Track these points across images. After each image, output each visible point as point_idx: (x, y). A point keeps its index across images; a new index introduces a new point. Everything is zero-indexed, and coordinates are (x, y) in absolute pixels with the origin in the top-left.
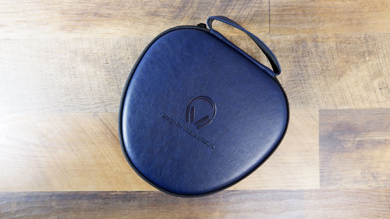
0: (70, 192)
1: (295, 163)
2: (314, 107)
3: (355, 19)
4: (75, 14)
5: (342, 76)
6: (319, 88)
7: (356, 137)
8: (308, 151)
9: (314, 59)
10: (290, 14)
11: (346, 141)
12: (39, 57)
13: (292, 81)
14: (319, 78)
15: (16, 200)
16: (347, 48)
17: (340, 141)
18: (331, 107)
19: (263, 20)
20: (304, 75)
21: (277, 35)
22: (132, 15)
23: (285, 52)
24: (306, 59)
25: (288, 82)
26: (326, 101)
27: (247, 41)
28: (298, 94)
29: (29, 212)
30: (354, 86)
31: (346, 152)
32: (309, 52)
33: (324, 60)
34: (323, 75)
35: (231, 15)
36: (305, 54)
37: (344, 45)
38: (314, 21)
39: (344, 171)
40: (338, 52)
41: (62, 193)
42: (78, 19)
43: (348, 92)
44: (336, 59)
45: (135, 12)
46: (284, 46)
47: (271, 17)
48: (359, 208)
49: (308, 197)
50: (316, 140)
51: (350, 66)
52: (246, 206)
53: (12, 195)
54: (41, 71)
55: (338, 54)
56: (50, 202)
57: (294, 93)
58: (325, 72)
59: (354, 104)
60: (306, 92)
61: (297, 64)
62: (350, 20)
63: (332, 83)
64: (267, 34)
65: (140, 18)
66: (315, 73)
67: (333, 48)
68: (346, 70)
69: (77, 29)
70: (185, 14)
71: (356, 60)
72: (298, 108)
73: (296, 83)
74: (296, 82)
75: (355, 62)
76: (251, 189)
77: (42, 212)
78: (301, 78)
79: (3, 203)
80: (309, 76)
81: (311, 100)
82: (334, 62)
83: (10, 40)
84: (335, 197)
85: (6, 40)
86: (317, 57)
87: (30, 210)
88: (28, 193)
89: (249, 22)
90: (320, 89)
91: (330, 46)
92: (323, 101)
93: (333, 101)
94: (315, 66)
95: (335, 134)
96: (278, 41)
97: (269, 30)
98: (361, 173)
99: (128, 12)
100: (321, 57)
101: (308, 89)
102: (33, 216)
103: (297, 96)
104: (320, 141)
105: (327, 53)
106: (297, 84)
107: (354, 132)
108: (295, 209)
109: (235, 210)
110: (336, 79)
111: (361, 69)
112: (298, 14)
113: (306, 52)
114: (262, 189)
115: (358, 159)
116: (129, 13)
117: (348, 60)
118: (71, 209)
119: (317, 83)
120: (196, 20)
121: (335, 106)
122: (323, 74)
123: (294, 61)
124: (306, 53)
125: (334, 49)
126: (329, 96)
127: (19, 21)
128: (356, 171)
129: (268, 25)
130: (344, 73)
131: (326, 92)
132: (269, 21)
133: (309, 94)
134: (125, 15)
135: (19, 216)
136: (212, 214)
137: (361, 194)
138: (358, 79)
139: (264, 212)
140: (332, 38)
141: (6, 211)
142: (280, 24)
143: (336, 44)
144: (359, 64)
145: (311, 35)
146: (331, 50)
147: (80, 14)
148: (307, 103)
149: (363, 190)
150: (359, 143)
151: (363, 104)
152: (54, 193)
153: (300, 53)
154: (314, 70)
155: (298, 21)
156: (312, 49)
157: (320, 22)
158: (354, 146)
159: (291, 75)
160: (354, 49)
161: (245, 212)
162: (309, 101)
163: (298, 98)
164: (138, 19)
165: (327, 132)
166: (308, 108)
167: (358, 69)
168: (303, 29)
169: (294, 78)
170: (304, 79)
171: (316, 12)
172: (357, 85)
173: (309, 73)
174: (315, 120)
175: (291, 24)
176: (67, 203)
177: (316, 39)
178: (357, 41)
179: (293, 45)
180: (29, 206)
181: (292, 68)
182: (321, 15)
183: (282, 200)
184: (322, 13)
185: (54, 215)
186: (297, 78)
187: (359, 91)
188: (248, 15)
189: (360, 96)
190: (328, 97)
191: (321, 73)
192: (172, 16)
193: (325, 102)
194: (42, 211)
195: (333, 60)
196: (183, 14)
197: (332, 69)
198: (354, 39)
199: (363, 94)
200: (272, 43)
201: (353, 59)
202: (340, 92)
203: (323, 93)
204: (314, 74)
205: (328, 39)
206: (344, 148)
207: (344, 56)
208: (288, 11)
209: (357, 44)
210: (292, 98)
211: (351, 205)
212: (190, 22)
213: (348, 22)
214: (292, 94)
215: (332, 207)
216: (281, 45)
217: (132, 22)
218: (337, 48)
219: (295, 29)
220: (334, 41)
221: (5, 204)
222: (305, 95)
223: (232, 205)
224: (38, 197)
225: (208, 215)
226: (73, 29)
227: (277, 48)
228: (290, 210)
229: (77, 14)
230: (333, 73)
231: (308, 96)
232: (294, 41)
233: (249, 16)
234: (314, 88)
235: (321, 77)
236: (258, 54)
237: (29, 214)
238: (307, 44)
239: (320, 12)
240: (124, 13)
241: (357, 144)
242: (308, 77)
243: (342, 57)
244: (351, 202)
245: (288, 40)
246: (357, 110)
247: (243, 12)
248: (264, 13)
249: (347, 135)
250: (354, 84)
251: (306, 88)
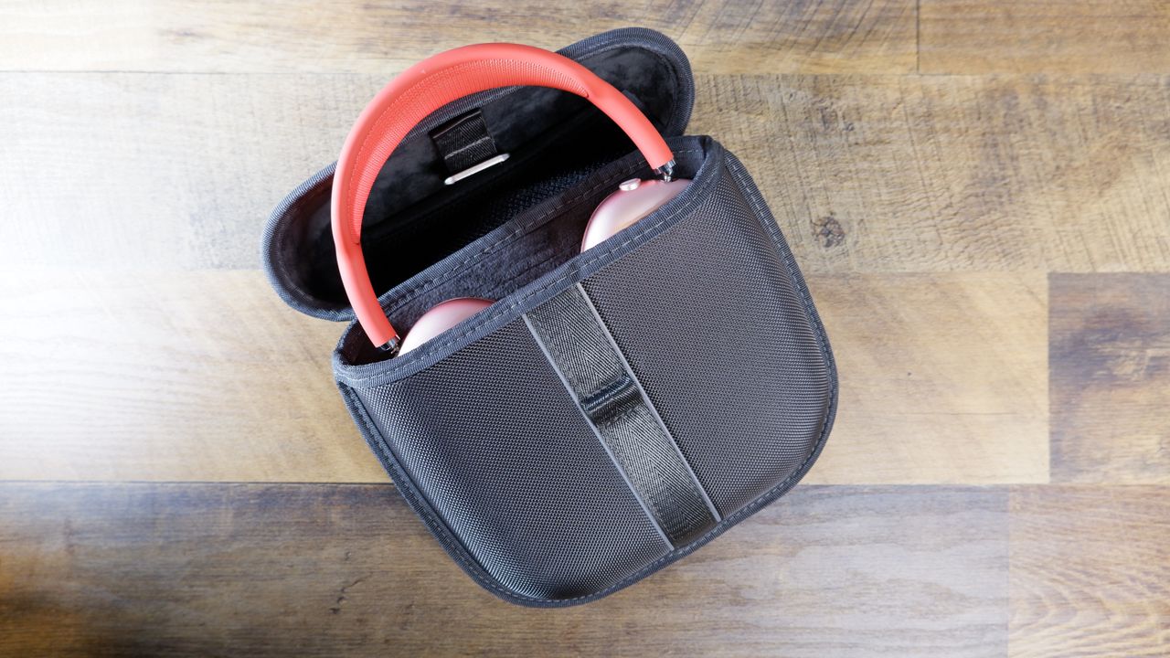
0: (380, 484)
1: (986, 414)
2: (1036, 267)
3: (1144, 36)
4: (398, 10)
5: (1109, 187)
6: (1050, 216)
7: (1147, 348)
8: (1018, 384)
9: (1034, 139)
10: (973, 20)
11: (1119, 356)
12: (301, 120)
13: (977, 196)
14: (1050, 189)
15: (232, 503)
16: (1124, 111)
17: (1104, 359)
18: (1080, 267)
19: (900, 32)
20: (1007, 181)
21: (938, 75)
22: (552, 13)
23: (958, 120)
24: (1014, 138)
25: (966, 198)
26: (1068, 249)
27: (858, 89)
28: (993, 232)
29: (267, 538)
30: (1143, 211)
31: (1120, 386)
32: (1021, 121)
33: (1062, 142)
34: (1060, 181)
35: (815, 18)
36: (1011, 127)
37: (1113, 104)
38: (1036, 38)
39: (1113, 436)
40: (1098, 121)
41: (360, 488)
42: (409, 21)
43: (1126, 228)
44: (1093, 139)
45: (561, 6)
46: (957, 104)
47: (922, 27)
48: (1155, 537)
49: (1018, 507)
50: (1043, 354)
51: (1129, 158)
52: (854, 526)
53: (222, 490)
54: (306, 160)
55: (1098, 127)
56: (325, 509)
57: (983, 228)
58: (1063, 175)
59: (1141, 260)
60: (1014, 226)
61: (991, 153)
62: (1130, 37)
63: (1083, 203)
64: (911, 70)
65: (574, 24)
66: (1038, 176)
67: (1086, 112)
68: (1119, 170)
69: (404, 50)
70: (694, 15)
71: (1147, 144)
72: (992, 268)
73: (986, 203)
74: (988, 200)
75: (1143, 149)
76: (867, 483)
77: (303, 538)
78: (1001, 190)
79: (197, 511)
80: (1022, 185)
81: (1028, 247)
82: (1088, 147)
83: (223, 73)
84: (1091, 506)
85: (211, 74)
86: (1043, 134)
87: (271, 531)
88: (265, 485)
89: (863, 38)
90: (1052, 218)
91: (1077, 105)
92: (1059, 251)
93: (1085, 252)
94: (1038, 157)
95: (1092, 338)
96: (939, 90)
97: (915, 59)
98: (1160, 443)
99: (542, 5)
100: (1055, 134)
101: (1019, 219)
102: (277, 548)
103: (991, 237)
104: (1051, 357)
105: (1068, 124)
106: (990, 205)
107: (1141, 333)
108: (983, 539)
109: (823, 539)
110: (1093, 193)
111: (1159, 168)
112: (994, 19)
113: (1015, 121)
114: (898, 482)
115: (1151, 405)
116: (543, 9)
117: (1124, 143)
118: (383, 529)
119: (1043, 203)
120: (723, 29)
121: (1092, 263)
122: (1060, 178)
123: (983, 143)
124: (1013, 124)
125: (1088, 115)
126: (1076, 237)
127: (249, 25)
128: (1145, 437)
129: (912, 47)
130: (1115, 178)
131: (1068, 227)
132: (918, 36)
133: (1021, 230)
134: (536, 15)
135: (242, 546)
136: (761, 548)
137: (1159, 498)
138: (1152, 194)
139: (902, 545)
140: (1083, 85)
141: (205, 534)
142: (945, 44)
143: (1094, 101)
144: (1154, 155)
145: (1027, 75)
146: (1080, 115)
147: (412, 10)
148: (1017, 255)
149: (1164, 488)
150: (1152, 364)
151: (1165, 259)
152: (336, 487)
153: (998, 122)
154: (1035, 168)
155: (992, 38)
156: (1031, 113)
157: (1050, 42)
158: (1142, 372)
159: (976, 180)
160: (1141, 113)
161: (851, 544)
162: (1022, 250)
163: (993, 243)
164: (568, 25)
165: (1069, 332)
166: (1021, 267)
167: (1151, 166)
168: (1005, 59)
169: (983, 190)
170: (1009, 191)
171: (1039, 14)
172: (1148, 210)
173: (1023, 176)
174: (1039, 300)
175: (975, 45)
176: (370, 515)
177: (1040, 86)
178: (1148, 92)
179: (981, 100)
180: (268, 521)
181: (977, 162)
182: (1054, 23)
183: (948, 513)
184: (1056, 17)
185: (335, 547)
186: (992, 189)
187: (1153, 226)
188: (861, 21)
189: (1157, 238)
190: (1073, 241)
191: (1054, 176)
192: (658, 18)
193: (1066, 253)
194: (302, 536)
195: (1085, 142)
196: (689, 14)
197: (1084, 165)
198: (1142, 89)
199: (1163, 234)
200: (924, 93)
201: (1139, 142)
202: (1105, 227)
203: (1060, 229)
204: (1035, 177)
205: (1072, 85)
206: (1116, 376)
207: (1115, 133)
208: (967, 10)
209: (1148, 102)
210: (977, 241)
211: (1134, 527)
212: (707, 36)
213: (1125, 43)
214: (978, 231)
215: (1083, 532)
216: (948, 101)
217: (552, 33)
218: (1096, 112)
219: (985, 59)
220: (1088, 92)
221: (203, 514)
222: (1012, 233)
223: (816, 525)
224: (293, 498)
225: (751, 551)
226: (394, 48)
227: (937, 109)
228: (970, 541)
229: (405, 9)
230: (1086, 177)
231: (1018, 236)
232: (984, 90)
233: (864, 22)
234: (1035, 215)
235: (1053, 186)
236: (888, 124)
237: (269, 540)
238: (1016, 98)
239: (1050, 14)
240: (530, 8)
241: (1148, 367)
242: (1020, 187)
243: (1109, 135)
244: (1131, 520)
245: (967, 88)
246: (1148, 275)
247: (847, 11)
248: (904, 15)
249: (1122, 341)
250: (1140, 207)
251: (1015, 215)
